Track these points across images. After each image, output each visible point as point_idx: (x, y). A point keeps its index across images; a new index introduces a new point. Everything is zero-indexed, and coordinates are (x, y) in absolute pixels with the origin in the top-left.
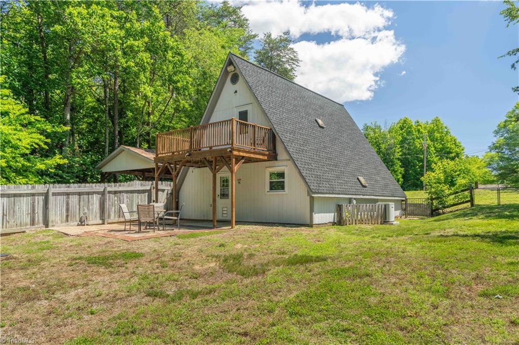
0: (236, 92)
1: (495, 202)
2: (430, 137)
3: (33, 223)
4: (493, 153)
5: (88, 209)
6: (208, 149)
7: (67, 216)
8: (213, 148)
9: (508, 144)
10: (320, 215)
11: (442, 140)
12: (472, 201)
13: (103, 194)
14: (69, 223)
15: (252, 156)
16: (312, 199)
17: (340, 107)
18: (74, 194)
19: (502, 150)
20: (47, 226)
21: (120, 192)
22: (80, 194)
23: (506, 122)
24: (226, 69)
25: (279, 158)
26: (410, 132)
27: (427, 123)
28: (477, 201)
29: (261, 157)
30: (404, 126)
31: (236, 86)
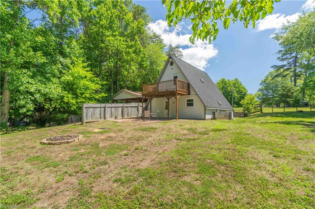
0: (172, 69)
1: (271, 111)
2: (234, 86)
3: (100, 118)
4: (260, 92)
5: (118, 113)
6: (166, 90)
7: (111, 115)
8: (168, 90)
9: (266, 89)
10: (208, 115)
11: (239, 87)
12: (261, 111)
13: (122, 107)
14: (112, 118)
15: (183, 93)
16: (205, 109)
17: (206, 74)
18: (113, 107)
19: (263, 91)
20: (105, 119)
21: (128, 107)
22: (115, 107)
23: (265, 80)
24: (168, 60)
25: (191, 94)
26: (226, 84)
27: (232, 80)
28: (263, 111)
29: (185, 93)
30: (223, 81)
31: (172, 67)
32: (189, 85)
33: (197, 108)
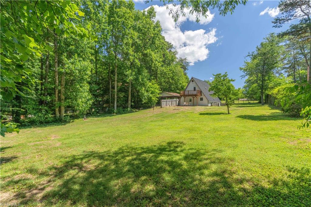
1: (243, 103)
5: (170, 104)
10: (209, 104)
12: (234, 103)
13: (171, 101)
16: (208, 102)
25: (202, 95)
28: (235, 103)
29: (199, 95)
31: (193, 83)
32: (201, 91)
33: (205, 101)
